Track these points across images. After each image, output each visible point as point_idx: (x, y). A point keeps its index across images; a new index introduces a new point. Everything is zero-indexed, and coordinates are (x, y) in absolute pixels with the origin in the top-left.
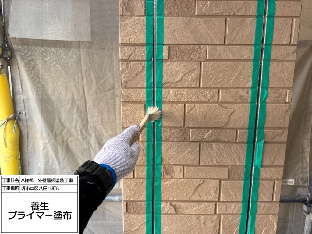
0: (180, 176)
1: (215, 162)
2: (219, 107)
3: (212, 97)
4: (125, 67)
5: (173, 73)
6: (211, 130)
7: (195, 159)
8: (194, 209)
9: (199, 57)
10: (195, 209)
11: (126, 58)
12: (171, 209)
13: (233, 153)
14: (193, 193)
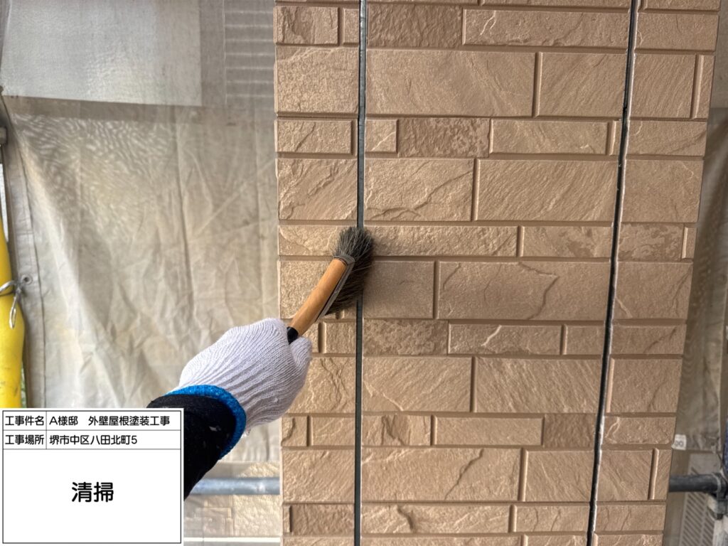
0: (423, 441)
1: (510, 404)
2: (520, 271)
3: (504, 244)
4: (287, 170)
5: (408, 186)
6: (500, 327)
7: (460, 399)
8: (458, 522)
9: (472, 148)
10: (460, 521)
11: (292, 149)
12: (401, 521)
13: (554, 383)
14: (455, 482)
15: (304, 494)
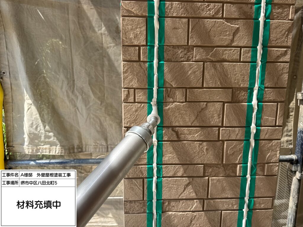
0: (182, 100)
3: (217, 12)
6: (215, 49)
10: (198, 134)
12: (173, 135)
14: (196, 118)
15: (133, 123)
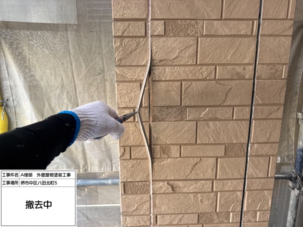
0: (177, 156)
1: (212, 140)
2: (216, 85)
3: (210, 74)
4: (118, 44)
5: (169, 50)
6: (208, 108)
7: (192, 138)
8: (191, 188)
9: (196, 33)
10: (192, 187)
11: (120, 34)
12: (169, 188)
13: (230, 131)
14: (190, 172)
15: (129, 178)
